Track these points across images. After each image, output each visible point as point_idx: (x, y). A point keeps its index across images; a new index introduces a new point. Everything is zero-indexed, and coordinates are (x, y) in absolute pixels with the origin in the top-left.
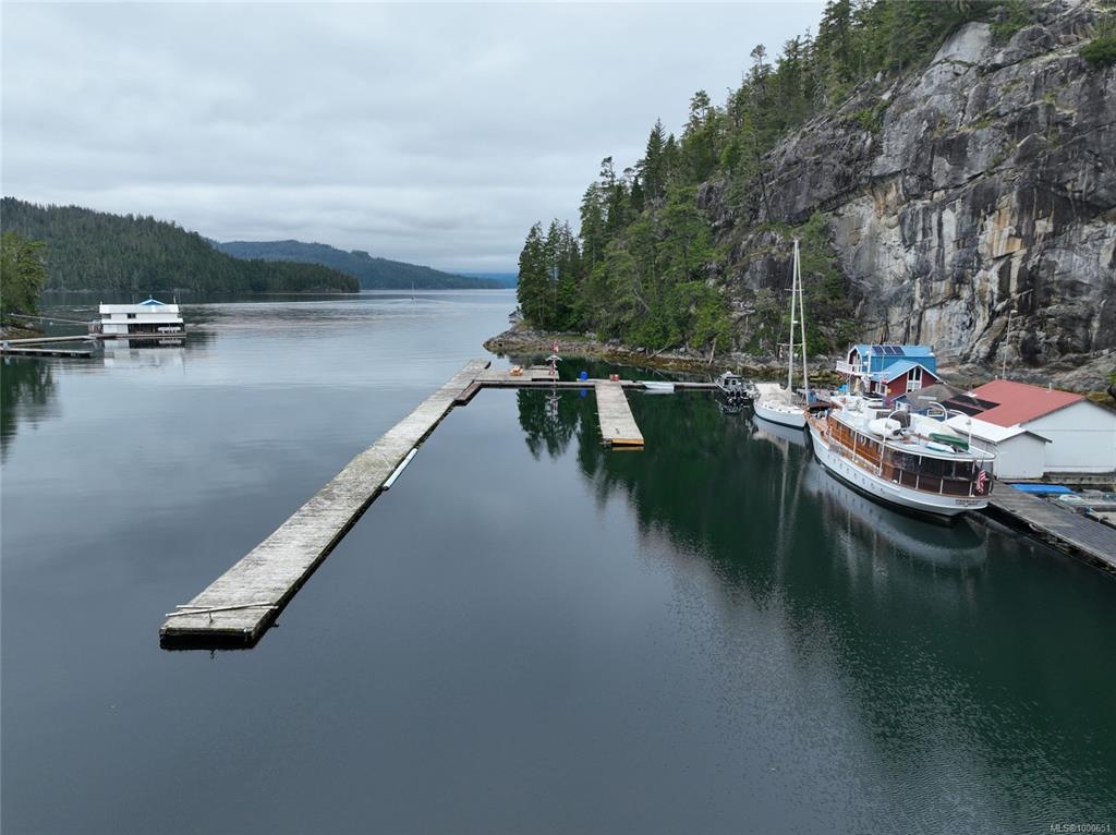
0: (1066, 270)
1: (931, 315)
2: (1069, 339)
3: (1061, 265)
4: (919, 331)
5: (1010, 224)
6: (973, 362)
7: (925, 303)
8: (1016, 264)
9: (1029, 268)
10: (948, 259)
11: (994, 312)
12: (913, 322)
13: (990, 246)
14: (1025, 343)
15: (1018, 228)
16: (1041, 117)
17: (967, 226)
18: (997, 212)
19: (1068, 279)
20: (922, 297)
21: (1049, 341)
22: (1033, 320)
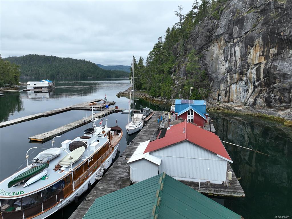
0: (281, 69)
1: (233, 87)
2: (283, 98)
3: (279, 67)
4: (230, 93)
5: (260, 51)
6: (248, 105)
7: (231, 82)
8: (262, 66)
9: (267, 68)
10: (238, 65)
11: (255, 86)
12: (228, 89)
13: (252, 60)
14: (266, 98)
15: (263, 52)
16: (272, 6)
17: (244, 52)
18: (254, 46)
19: (282, 73)
20: (230, 80)
21: (275, 98)
22: (269, 89)
